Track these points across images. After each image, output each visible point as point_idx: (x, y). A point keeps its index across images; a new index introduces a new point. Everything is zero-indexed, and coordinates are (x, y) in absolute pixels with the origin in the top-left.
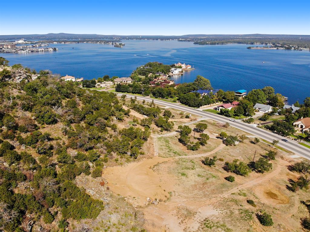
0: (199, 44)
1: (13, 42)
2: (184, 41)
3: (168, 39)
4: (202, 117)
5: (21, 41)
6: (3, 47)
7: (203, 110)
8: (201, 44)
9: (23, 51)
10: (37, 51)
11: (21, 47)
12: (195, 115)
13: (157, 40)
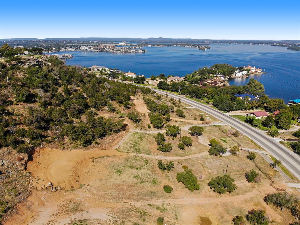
0: (293, 50)
1: (117, 44)
2: (278, 46)
3: (260, 44)
4: (222, 122)
5: (123, 44)
6: (106, 48)
7: (230, 115)
8: (295, 50)
9: (118, 52)
10: (129, 52)
11: (120, 48)
12: (217, 118)
13: (249, 44)
